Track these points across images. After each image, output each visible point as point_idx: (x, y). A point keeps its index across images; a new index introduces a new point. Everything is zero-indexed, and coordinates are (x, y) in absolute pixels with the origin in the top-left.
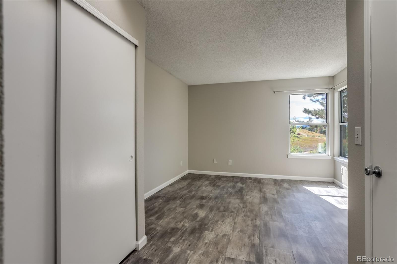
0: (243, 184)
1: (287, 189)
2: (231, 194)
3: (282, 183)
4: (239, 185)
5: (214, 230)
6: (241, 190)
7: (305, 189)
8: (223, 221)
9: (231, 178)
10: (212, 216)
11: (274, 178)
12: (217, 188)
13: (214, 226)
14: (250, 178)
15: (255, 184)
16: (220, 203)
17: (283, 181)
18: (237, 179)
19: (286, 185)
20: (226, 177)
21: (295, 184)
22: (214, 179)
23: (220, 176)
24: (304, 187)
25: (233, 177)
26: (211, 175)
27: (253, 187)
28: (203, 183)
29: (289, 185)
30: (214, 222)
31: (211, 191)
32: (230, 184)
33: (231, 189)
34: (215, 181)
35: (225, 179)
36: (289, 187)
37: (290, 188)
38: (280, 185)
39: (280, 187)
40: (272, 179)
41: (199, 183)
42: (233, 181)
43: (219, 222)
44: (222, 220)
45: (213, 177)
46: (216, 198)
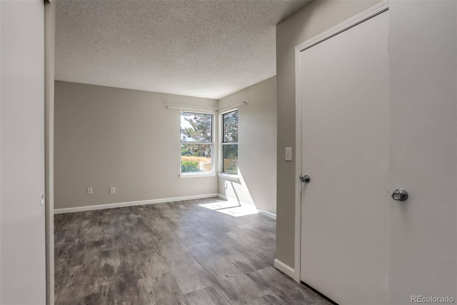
0: (137, 214)
1: (186, 210)
2: (132, 228)
3: (177, 206)
4: (133, 216)
5: (147, 274)
6: (140, 222)
7: (202, 207)
8: (150, 261)
9: (117, 210)
10: (131, 261)
11: (166, 202)
12: (108, 226)
13: (143, 270)
14: (140, 206)
15: (150, 211)
16: (127, 243)
17: (176, 203)
18: (124, 210)
19: (182, 207)
20: (108, 210)
21: (189, 204)
22: (94, 216)
23: (98, 210)
24: (198, 205)
25: (118, 208)
26: (85, 211)
27: (151, 215)
28: (81, 224)
29: (185, 206)
30: (139, 266)
31: (103, 231)
32: (122, 218)
33: (127, 223)
34: (97, 217)
35: (109, 213)
36: (186, 208)
37: (188, 208)
38: (178, 208)
39: (178, 210)
40: (165, 203)
41: (74, 225)
42: (122, 214)
43: (146, 264)
44: (148, 261)
45: (90, 213)
46: (117, 238)
